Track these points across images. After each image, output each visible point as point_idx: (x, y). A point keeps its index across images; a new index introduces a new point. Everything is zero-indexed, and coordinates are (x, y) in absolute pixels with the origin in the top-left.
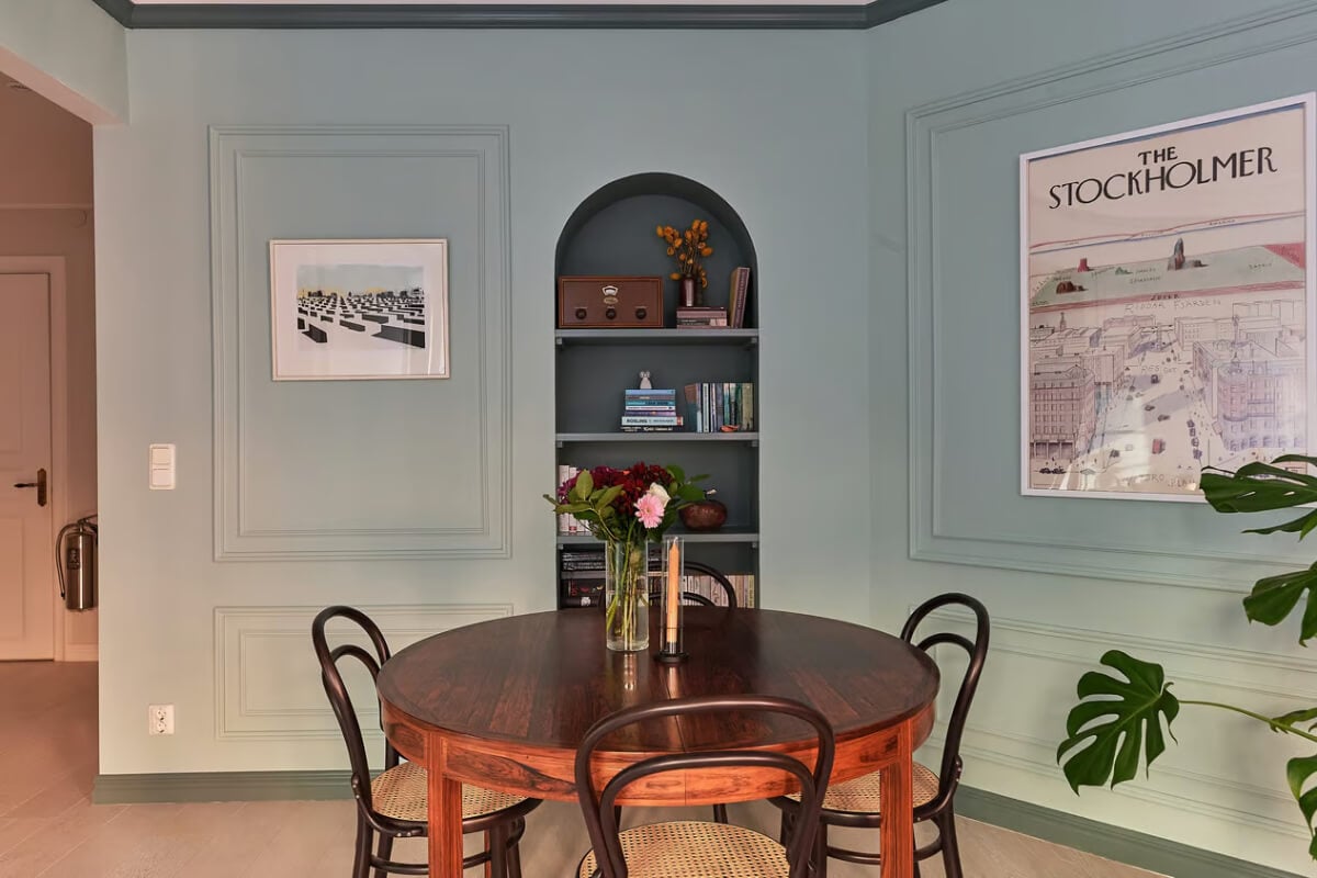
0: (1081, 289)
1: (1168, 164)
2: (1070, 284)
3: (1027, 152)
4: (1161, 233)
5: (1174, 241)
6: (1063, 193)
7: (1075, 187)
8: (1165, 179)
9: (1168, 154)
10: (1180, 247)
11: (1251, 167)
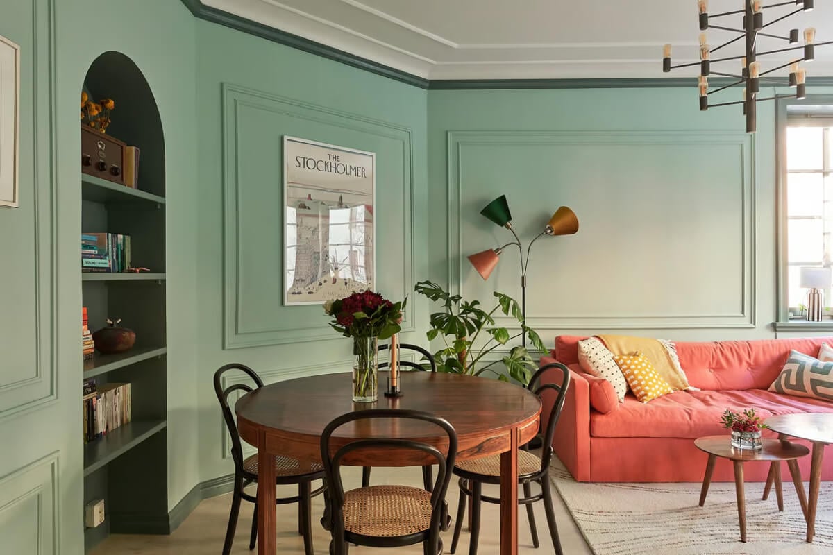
0: (309, 208)
1: (337, 163)
2: (304, 205)
3: (289, 135)
4: (336, 191)
5: (339, 195)
6: (301, 161)
7: (306, 160)
8: (336, 168)
9: (336, 158)
10: (341, 198)
11: (360, 173)
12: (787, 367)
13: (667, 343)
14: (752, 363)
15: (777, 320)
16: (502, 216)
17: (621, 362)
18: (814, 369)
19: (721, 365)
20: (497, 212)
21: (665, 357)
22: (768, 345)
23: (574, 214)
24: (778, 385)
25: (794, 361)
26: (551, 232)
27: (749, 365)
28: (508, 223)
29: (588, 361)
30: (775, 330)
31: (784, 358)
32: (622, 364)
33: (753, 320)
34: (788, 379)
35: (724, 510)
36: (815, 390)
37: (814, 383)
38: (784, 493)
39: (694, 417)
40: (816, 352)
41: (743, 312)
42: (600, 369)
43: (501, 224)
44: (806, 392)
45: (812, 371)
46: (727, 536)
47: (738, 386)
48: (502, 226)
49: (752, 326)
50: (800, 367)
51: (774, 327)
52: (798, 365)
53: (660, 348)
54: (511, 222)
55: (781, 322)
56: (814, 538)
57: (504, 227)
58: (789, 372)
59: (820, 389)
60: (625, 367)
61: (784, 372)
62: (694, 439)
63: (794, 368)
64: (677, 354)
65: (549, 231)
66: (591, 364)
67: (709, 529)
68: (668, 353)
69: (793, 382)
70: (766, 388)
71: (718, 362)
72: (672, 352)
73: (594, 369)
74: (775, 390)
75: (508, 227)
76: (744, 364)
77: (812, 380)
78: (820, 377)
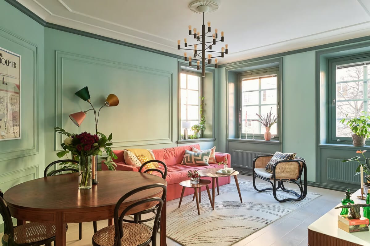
1: (2, 58)
8: (1, 61)
9: (1, 55)
10: (3, 78)
11: (13, 66)
12: (186, 155)
13: (150, 150)
14: (175, 155)
15: (178, 140)
16: (86, 96)
17: (140, 159)
18: (195, 155)
20: (84, 94)
21: (151, 156)
22: (179, 149)
23: (117, 97)
24: (184, 162)
25: (188, 153)
26: (108, 105)
27: (174, 156)
28: (89, 100)
29: (131, 160)
30: (178, 143)
31: (184, 153)
32: (141, 160)
33: (172, 141)
34: (187, 159)
35: (186, 207)
36: (195, 162)
37: (195, 160)
38: (201, 196)
39: (171, 177)
40: (191, 150)
41: (169, 138)
42: (136, 163)
43: (85, 100)
44: (193, 163)
45: (194, 156)
46: (194, 215)
47: (173, 164)
48: (85, 101)
49: (171, 142)
50: (190, 155)
51: (177, 142)
52: (189, 155)
53: (149, 152)
54: (90, 99)
55: (179, 141)
56: (215, 208)
57: (86, 101)
58: (187, 157)
59: (197, 162)
60: (142, 161)
61: (185, 157)
62: (179, 183)
63: (188, 155)
64: (154, 154)
65: (107, 105)
66: (132, 161)
67: (188, 214)
68: (151, 154)
69: (189, 160)
70: (180, 164)
71: (166, 156)
72: (152, 153)
73: (133, 163)
74: (183, 164)
75: (88, 102)
76: (173, 156)
77: (194, 159)
78: (197, 158)
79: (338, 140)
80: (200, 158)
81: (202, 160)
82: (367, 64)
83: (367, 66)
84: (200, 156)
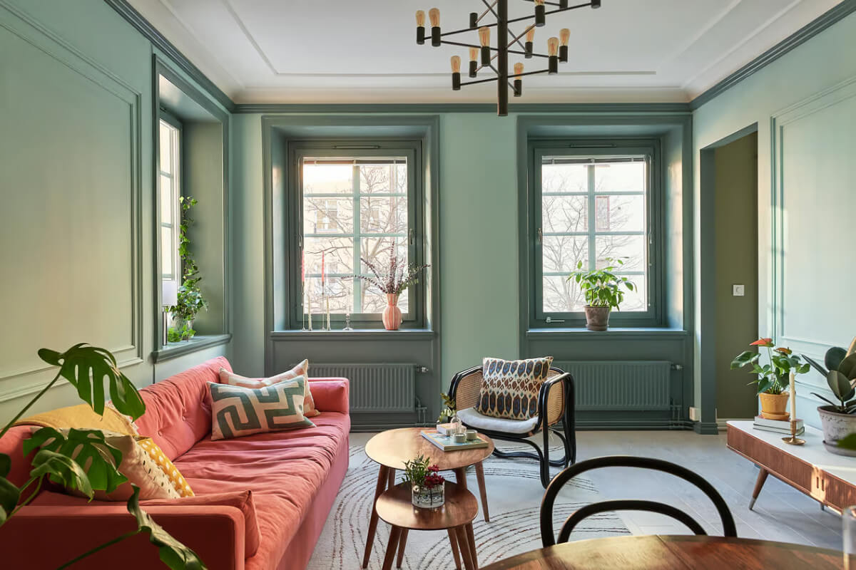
12: (223, 404)
14: (185, 410)
15: (156, 348)
19: (169, 423)
22: (188, 383)
24: (224, 428)
25: (230, 395)
30: (154, 362)
31: (208, 395)
34: (235, 417)
36: (270, 422)
37: (270, 414)
41: (133, 344)
44: (259, 427)
45: (260, 401)
52: (238, 399)
55: (160, 351)
58: (233, 408)
59: (277, 420)
61: (224, 410)
63: (236, 402)
69: (244, 419)
74: (221, 436)
76: (182, 413)
77: (266, 412)
78: (274, 406)
79: (549, 319)
80: (283, 404)
81: (291, 411)
82: (597, 161)
83: (594, 166)
84: (283, 398)
